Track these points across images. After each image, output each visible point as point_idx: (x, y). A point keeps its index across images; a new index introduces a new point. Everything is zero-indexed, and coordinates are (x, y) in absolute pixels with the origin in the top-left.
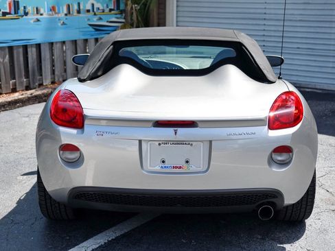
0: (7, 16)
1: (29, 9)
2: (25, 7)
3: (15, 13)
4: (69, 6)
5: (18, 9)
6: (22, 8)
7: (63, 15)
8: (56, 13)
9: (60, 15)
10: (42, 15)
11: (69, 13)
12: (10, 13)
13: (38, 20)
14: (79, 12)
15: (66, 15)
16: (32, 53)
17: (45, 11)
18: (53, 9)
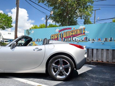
0: (83, 41)
1: (90, 39)
2: (89, 39)
3: (86, 40)
4: (106, 39)
5: (87, 39)
6: (88, 39)
7: (103, 41)
8: (100, 41)
9: (102, 41)
10: (95, 41)
11: (106, 41)
12: (84, 40)
13: (93, 42)
14: (111, 40)
15: (104, 41)
16: (90, 51)
17: (96, 40)
18: (99, 39)
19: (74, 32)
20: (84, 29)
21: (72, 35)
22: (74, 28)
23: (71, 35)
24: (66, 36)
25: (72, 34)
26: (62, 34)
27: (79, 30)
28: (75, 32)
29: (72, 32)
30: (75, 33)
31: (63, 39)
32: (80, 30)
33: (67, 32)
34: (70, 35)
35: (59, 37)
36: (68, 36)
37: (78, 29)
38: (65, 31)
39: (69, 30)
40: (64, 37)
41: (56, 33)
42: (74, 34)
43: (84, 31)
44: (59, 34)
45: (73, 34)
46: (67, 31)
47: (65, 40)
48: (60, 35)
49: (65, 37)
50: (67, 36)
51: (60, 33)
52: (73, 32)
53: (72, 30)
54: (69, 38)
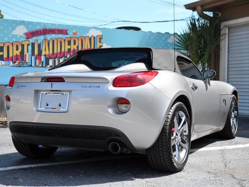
19: (75, 44)
20: (100, 39)
21: (69, 50)
22: (74, 31)
23: (66, 50)
24: (51, 52)
25: (69, 47)
26: (39, 46)
27: (87, 40)
28: (79, 43)
29: (69, 43)
30: (78, 47)
31: (43, 59)
32: (90, 39)
33: (53, 42)
34: (63, 50)
35: (28, 55)
36: (59, 51)
37: (85, 35)
38: (49, 37)
39: (61, 36)
40: (45, 55)
41: (14, 40)
42: (76, 48)
43: (100, 42)
44: (28, 45)
45: (72, 49)
46: (53, 36)
47: (47, 63)
48: (30, 48)
49: (47, 53)
50: (55, 52)
51: (32, 40)
52: (72, 43)
53: (68, 36)
54: (61, 58)
